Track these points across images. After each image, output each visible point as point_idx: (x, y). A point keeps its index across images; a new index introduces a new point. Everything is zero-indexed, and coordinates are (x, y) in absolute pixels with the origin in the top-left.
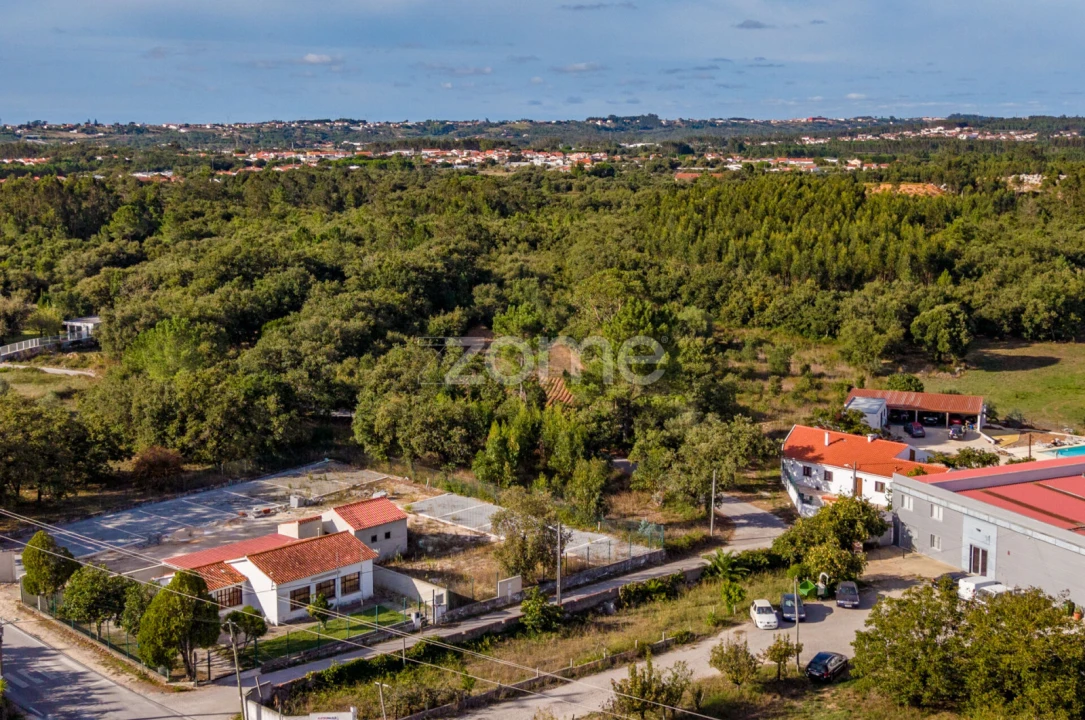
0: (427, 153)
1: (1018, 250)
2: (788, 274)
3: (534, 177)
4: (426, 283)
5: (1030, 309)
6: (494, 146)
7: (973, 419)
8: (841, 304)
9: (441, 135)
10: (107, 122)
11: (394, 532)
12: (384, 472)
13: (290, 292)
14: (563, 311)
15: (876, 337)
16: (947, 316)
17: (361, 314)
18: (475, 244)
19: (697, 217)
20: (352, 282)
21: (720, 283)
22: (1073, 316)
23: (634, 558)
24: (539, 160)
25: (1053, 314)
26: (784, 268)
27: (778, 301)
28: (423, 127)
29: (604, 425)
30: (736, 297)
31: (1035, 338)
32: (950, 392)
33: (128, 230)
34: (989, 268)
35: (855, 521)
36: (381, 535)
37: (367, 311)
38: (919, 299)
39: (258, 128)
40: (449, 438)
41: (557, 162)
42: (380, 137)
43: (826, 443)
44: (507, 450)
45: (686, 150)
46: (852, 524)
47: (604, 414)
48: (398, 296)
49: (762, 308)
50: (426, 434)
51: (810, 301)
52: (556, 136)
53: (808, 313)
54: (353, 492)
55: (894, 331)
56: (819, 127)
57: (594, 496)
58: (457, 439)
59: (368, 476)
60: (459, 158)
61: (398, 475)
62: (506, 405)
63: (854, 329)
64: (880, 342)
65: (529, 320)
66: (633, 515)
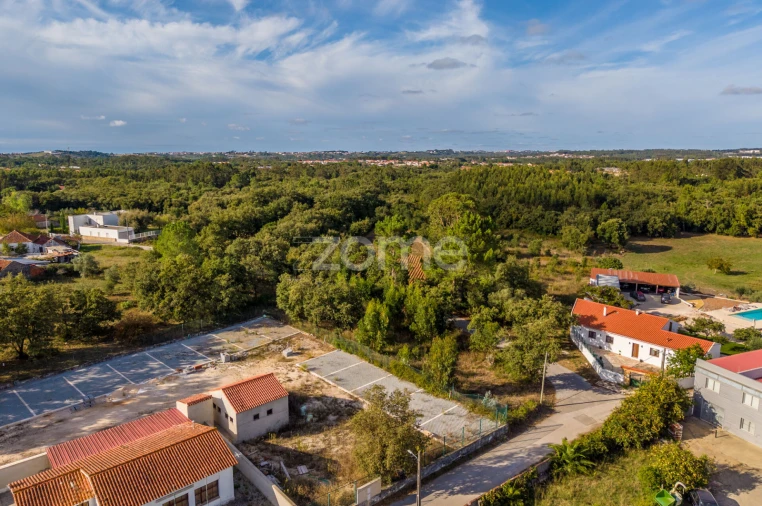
0: (368, 161)
1: (636, 193)
2: (528, 203)
3: (408, 169)
4: (353, 206)
5: (652, 222)
6: (392, 159)
7: (673, 290)
8: (559, 218)
9: (374, 156)
10: (257, 151)
11: (276, 407)
12: (298, 327)
13: (282, 209)
14: (419, 220)
15: (582, 235)
16: (617, 225)
17: (315, 220)
18: (378, 189)
19: (480, 178)
20: (317, 205)
21: (495, 207)
22: (673, 225)
23: (484, 437)
24: (409, 163)
25: (665, 224)
26: (527, 201)
27: (526, 216)
28: (368, 154)
29: (449, 298)
30: (504, 214)
31: (653, 236)
32: (649, 271)
33: (238, 184)
34: (625, 202)
35: (673, 404)
36: (263, 413)
37: (318, 219)
38: (597, 216)
39: (310, 154)
40: (339, 310)
41: (416, 164)
42: (353, 157)
43: (605, 314)
44: (379, 321)
45: (464, 160)
46: (670, 406)
47: (449, 291)
48: (337, 212)
49: (517, 219)
50: (322, 308)
51: (542, 216)
52: (415, 156)
53: (542, 223)
54: (273, 346)
55: (589, 232)
56: (511, 154)
57: (446, 370)
58: (344, 311)
59: (287, 331)
60: (380, 163)
61: (306, 331)
62: (383, 280)
63: (570, 231)
64: (584, 237)
65: (398, 225)
66: (474, 375)
